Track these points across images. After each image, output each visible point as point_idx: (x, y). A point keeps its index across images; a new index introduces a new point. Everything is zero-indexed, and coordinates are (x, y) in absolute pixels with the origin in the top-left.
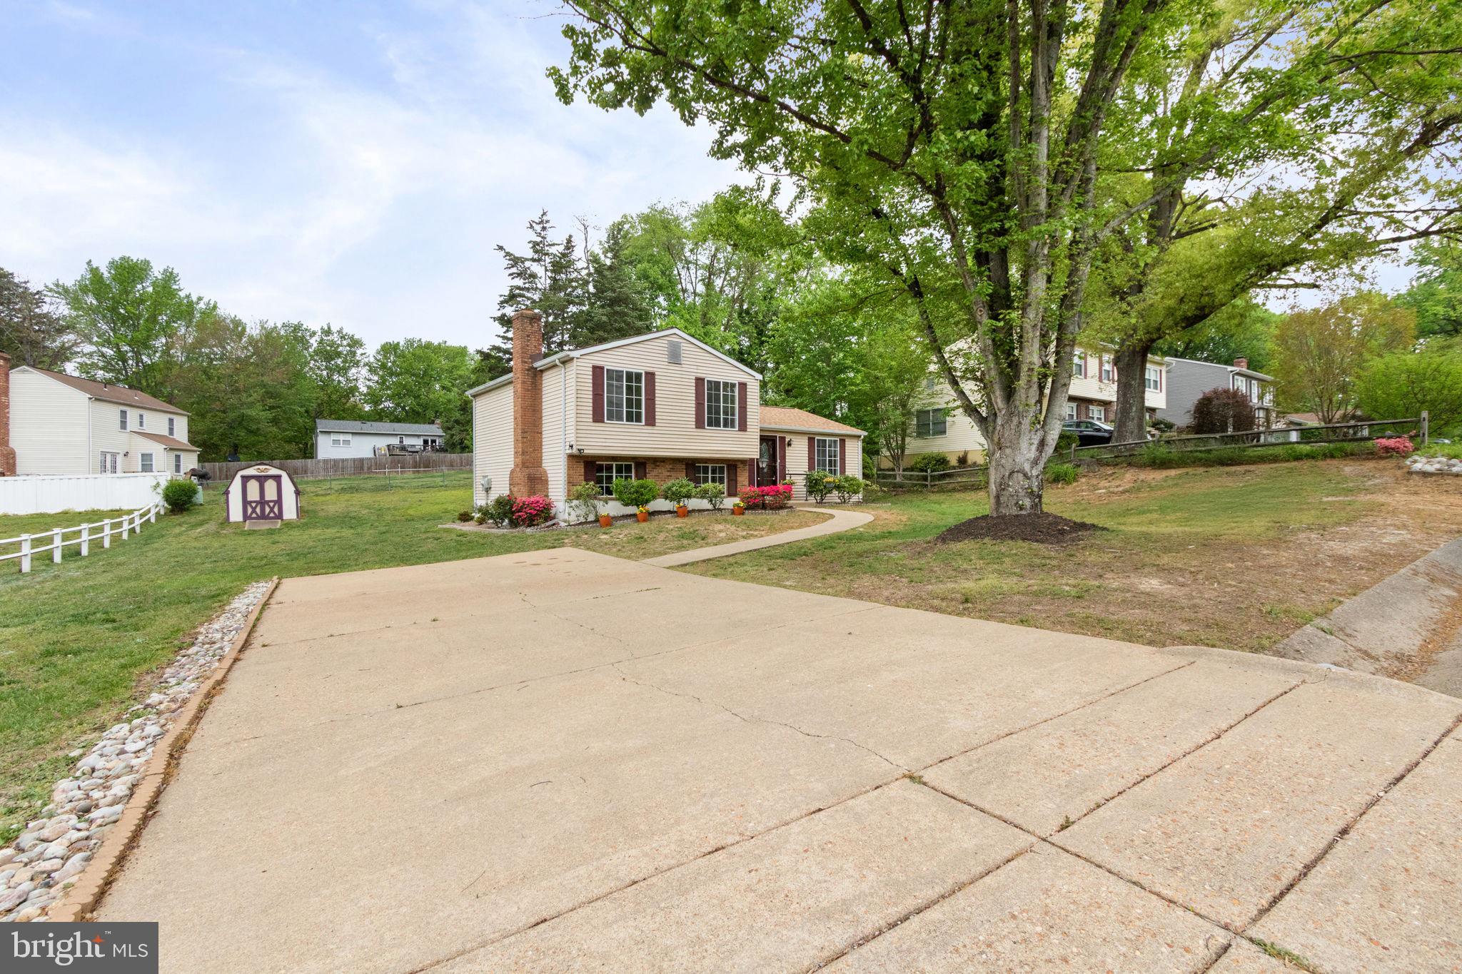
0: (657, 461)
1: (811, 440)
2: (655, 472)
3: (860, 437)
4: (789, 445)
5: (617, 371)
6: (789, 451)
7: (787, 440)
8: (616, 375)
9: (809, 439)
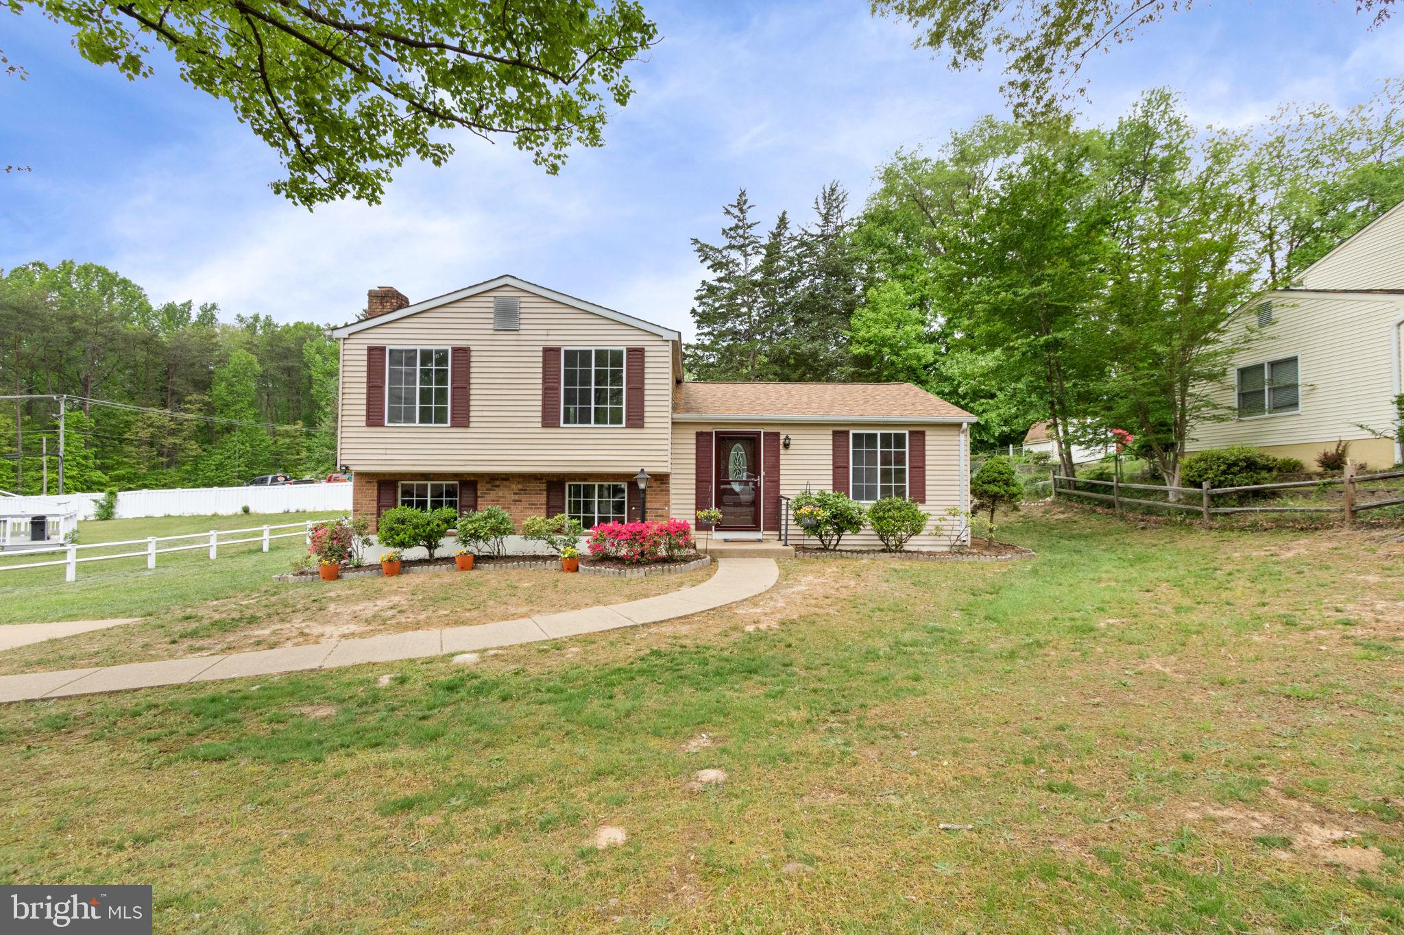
0: (496, 480)
1: (839, 436)
2: (493, 495)
3: (959, 425)
4: (787, 446)
5: (407, 351)
6: (785, 457)
7: (782, 437)
8: (404, 357)
9: (835, 433)
